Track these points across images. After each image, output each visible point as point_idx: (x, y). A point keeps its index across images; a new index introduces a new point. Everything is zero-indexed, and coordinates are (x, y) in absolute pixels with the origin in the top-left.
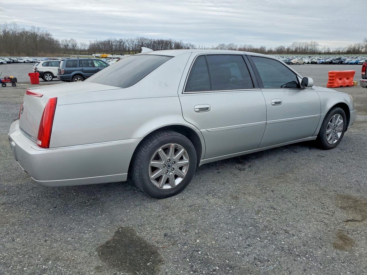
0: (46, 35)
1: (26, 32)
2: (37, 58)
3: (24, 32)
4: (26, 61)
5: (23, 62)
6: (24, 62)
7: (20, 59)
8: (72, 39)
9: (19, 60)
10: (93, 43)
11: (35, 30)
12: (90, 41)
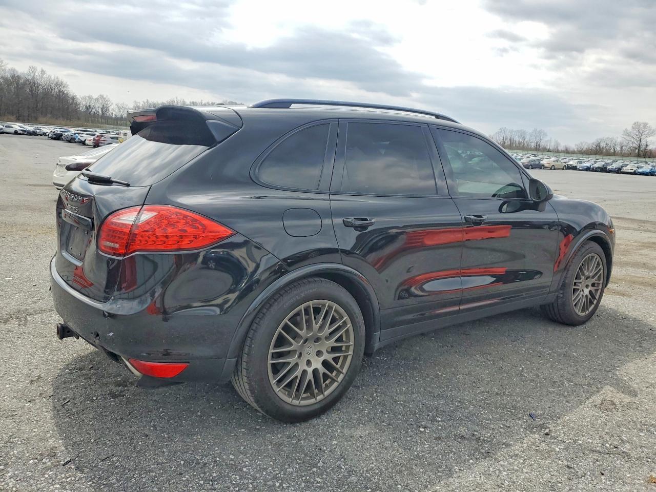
0: (57, 84)
1: (18, 76)
2: (39, 126)
3: (13, 77)
4: (19, 132)
5: (13, 132)
6: (16, 133)
7: (6, 127)
8: (102, 97)
9: (4, 127)
10: (141, 105)
11: (36, 74)
12: (135, 101)
